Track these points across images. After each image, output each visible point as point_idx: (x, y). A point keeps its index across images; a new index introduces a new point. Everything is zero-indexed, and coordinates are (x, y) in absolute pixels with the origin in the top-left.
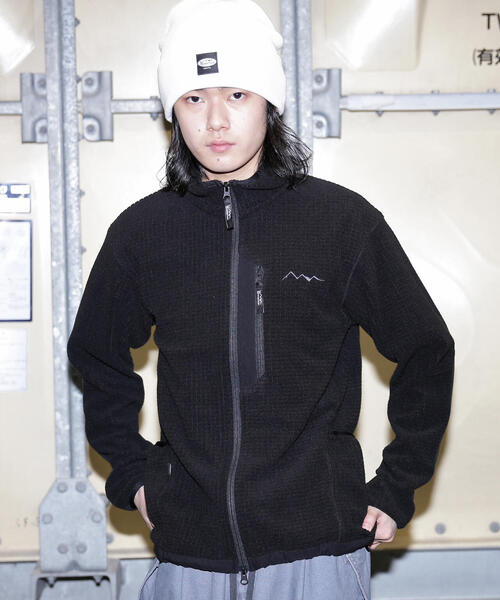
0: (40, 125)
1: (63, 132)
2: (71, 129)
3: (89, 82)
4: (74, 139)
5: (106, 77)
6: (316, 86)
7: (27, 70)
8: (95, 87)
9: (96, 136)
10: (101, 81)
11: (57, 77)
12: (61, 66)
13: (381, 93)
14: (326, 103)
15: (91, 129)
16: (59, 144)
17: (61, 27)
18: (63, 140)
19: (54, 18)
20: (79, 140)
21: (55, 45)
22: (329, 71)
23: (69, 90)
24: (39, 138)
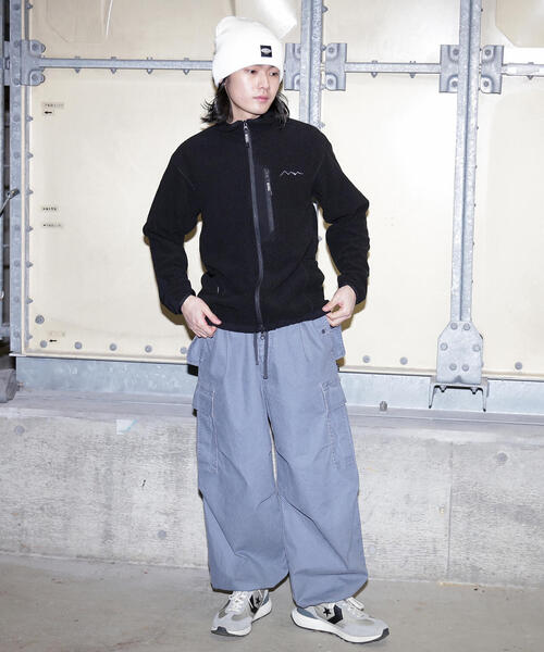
0: (297, 78)
1: (310, 84)
2: (316, 83)
3: (331, 50)
4: (316, 89)
5: (343, 47)
6: (485, 57)
7: (291, 41)
8: (335, 54)
9: (334, 87)
10: (339, 49)
11: (308, 46)
12: (311, 40)
13: (532, 63)
14: (492, 70)
15: (330, 82)
16: (307, 93)
17: (312, 14)
18: (310, 90)
19: (309, 8)
20: (320, 90)
21: (308, 26)
22: (495, 47)
23: (316, 56)
24: (296, 87)
